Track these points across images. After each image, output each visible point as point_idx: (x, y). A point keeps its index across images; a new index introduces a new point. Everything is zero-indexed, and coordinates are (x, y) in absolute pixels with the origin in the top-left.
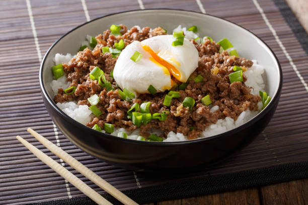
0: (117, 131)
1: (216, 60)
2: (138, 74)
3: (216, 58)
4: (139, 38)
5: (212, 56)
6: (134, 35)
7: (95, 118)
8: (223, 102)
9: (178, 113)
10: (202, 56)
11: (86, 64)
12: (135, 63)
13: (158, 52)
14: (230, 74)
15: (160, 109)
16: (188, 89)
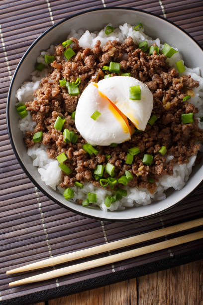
0: (86, 186)
1: (165, 81)
2: (100, 135)
3: (165, 79)
4: (92, 65)
5: (161, 75)
6: (88, 60)
7: (66, 178)
8: (177, 149)
9: (140, 173)
10: (152, 76)
11: (48, 108)
12: (95, 121)
13: (116, 102)
14: (182, 115)
15: (122, 167)
16: (146, 138)
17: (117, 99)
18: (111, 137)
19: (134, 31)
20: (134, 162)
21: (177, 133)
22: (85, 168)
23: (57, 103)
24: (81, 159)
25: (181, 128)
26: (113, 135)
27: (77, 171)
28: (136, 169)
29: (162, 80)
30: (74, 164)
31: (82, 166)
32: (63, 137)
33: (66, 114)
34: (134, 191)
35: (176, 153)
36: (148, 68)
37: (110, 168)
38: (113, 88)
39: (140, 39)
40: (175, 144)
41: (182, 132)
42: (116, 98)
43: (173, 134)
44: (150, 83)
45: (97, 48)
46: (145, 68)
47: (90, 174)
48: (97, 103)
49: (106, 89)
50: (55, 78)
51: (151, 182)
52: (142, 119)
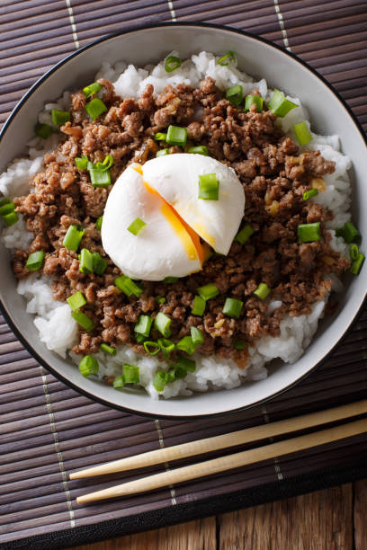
0: (121, 352)
1: (272, 163)
2: (145, 262)
3: (272, 157)
4: (135, 130)
5: (265, 150)
6: (127, 121)
7: (85, 337)
8: (289, 289)
9: (217, 333)
10: (248, 151)
11: (53, 208)
12: (136, 237)
13: (174, 203)
14: (300, 226)
15: (186, 319)
16: (231, 268)
17: (177, 197)
18: (165, 265)
19: (219, 66)
20: (207, 311)
21: (289, 259)
22: (118, 320)
23: (69, 201)
24: (110, 305)
25: (297, 251)
26: (168, 262)
27: (104, 326)
28: (211, 325)
29: (266, 160)
30: (99, 312)
31: (111, 316)
32: (78, 264)
33: (87, 220)
34: (208, 363)
35: (287, 295)
36: (240, 137)
37: (163, 321)
38: (168, 177)
39: (229, 80)
40: (286, 279)
41: (298, 258)
42: (174, 196)
43: (281, 260)
44: (241, 166)
45: (146, 99)
46: (234, 138)
47: (127, 330)
48: (139, 204)
49: (157, 178)
50: (68, 154)
51: (238, 348)
52: (221, 235)
